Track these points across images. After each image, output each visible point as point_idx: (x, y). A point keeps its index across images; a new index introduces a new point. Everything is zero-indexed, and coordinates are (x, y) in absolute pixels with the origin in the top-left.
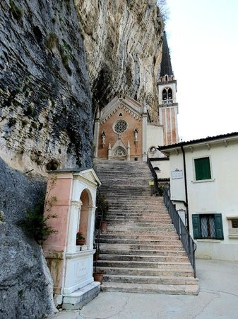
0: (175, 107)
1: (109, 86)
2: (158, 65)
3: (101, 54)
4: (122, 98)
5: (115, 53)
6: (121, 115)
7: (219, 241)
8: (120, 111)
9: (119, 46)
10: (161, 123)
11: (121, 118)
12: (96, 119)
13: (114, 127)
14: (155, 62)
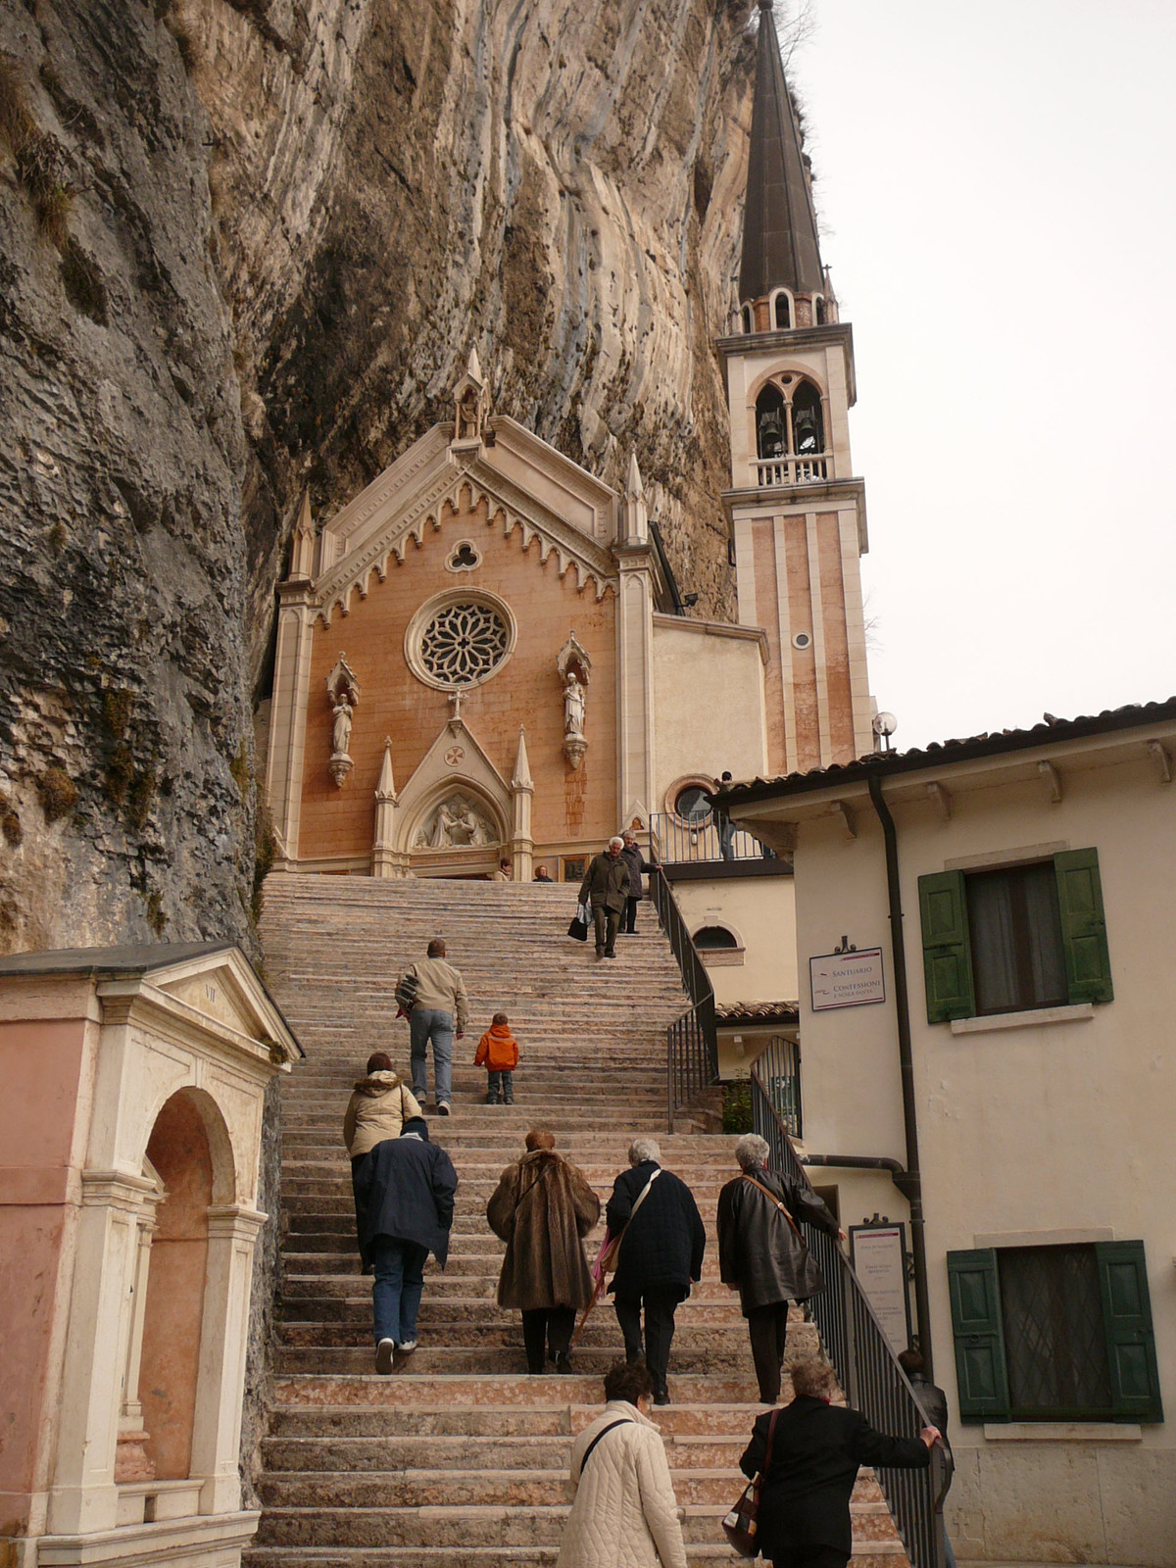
0: (845, 509)
1: (383, 357)
2: (727, 222)
3: (326, 140)
4: (474, 441)
5: (424, 134)
6: (466, 556)
7: (1131, 1431)
8: (464, 533)
9: (450, 89)
10: (748, 615)
11: (466, 580)
12: (288, 588)
13: (414, 642)
14: (701, 196)
